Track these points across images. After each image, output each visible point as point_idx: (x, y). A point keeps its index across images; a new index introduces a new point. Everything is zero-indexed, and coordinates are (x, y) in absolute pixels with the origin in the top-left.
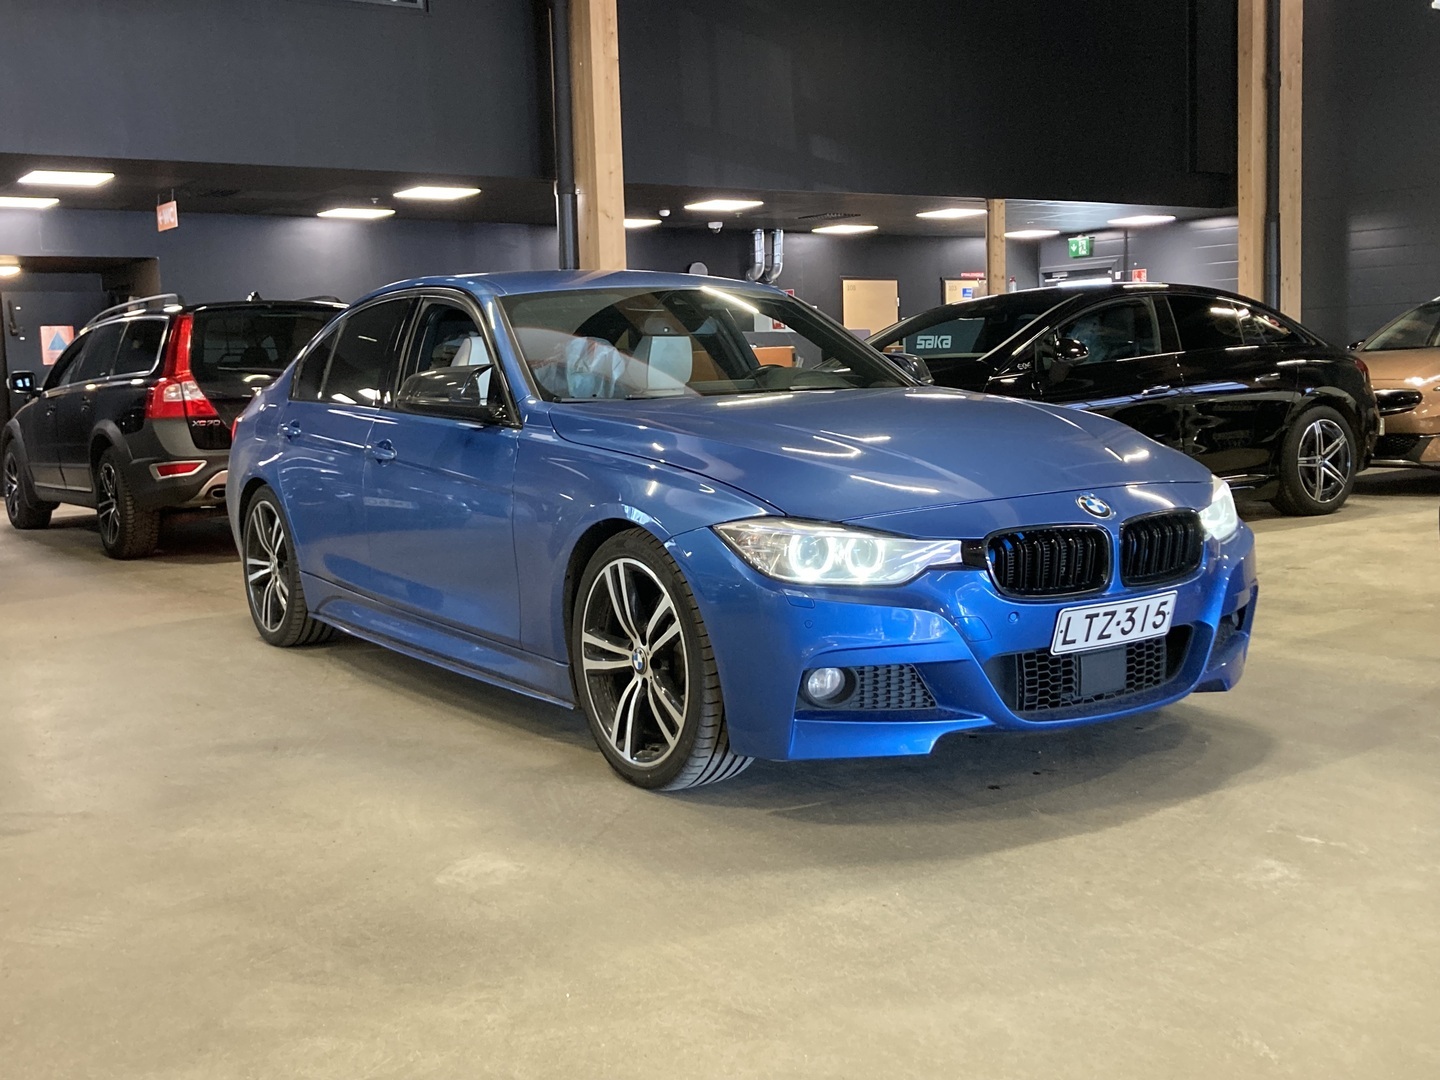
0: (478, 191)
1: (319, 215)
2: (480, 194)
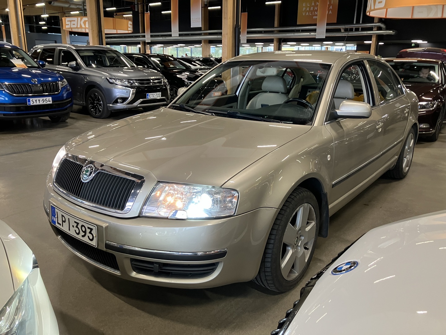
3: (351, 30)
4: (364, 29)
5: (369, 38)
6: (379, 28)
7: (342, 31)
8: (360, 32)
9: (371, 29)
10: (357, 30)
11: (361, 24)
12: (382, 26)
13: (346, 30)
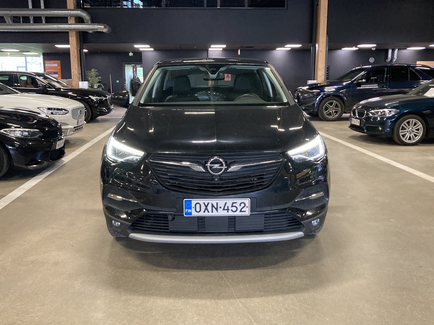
0: (301, 45)
1: (276, 49)
2: (302, 46)
3: (26, 20)
4: (50, 20)
5: (64, 37)
6: (80, 20)
7: (8, 20)
8: (44, 25)
9: (64, 20)
10: (37, 20)
11: (42, 10)
12: (84, 14)
13: (16, 20)
